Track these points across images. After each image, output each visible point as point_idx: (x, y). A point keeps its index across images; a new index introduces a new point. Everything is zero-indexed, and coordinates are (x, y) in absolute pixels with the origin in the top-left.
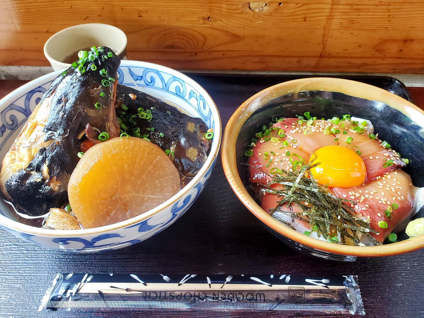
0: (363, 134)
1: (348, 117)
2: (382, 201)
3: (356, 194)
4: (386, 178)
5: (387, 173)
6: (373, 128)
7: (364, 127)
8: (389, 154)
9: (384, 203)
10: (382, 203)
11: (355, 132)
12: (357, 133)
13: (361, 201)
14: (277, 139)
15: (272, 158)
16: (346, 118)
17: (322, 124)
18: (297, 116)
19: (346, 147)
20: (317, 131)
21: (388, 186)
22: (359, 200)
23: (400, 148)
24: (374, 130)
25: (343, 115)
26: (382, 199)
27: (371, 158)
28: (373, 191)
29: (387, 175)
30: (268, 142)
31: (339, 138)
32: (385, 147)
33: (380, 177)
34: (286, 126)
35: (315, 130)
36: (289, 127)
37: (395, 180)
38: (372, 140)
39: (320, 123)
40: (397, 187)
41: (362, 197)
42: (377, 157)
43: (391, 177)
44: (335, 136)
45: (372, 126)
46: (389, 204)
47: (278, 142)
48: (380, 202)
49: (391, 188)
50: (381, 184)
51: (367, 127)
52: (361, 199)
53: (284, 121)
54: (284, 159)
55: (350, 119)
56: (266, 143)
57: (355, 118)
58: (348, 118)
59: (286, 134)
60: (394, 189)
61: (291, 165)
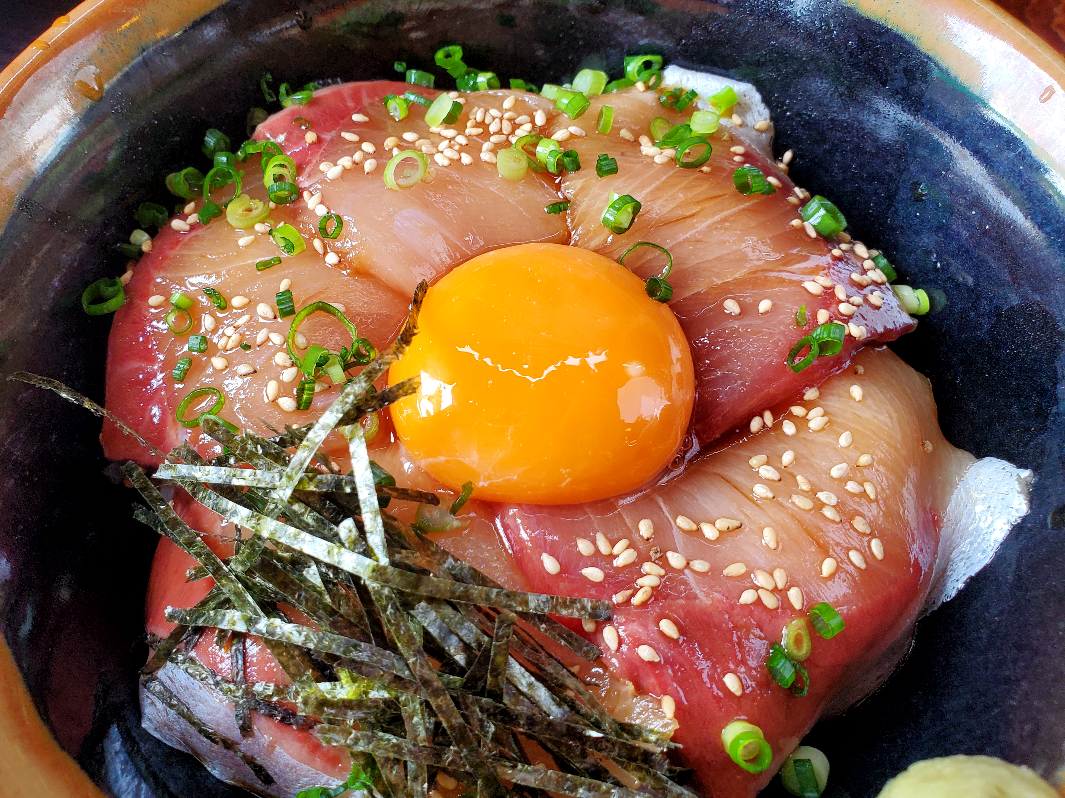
0: (705, 169)
1: (647, 65)
2: (757, 588)
3: (616, 551)
4: (801, 422)
5: (811, 394)
6: (771, 124)
7: (724, 121)
8: (828, 283)
9: (770, 601)
10: (759, 601)
11: (665, 160)
12: (673, 160)
13: (637, 600)
14: (258, 206)
15: (207, 322)
16: (639, 72)
17: (501, 119)
18: (399, 67)
19: (601, 251)
20: (466, 159)
21: (803, 484)
22: (630, 592)
23: (893, 229)
24: (772, 133)
25: (628, 59)
26: (761, 579)
27: (731, 306)
28: (719, 524)
29: (809, 406)
30: (214, 225)
31: (575, 196)
32: (813, 234)
33: (768, 417)
34: (310, 137)
35: (456, 157)
36: (327, 137)
37: (844, 440)
38: (750, 198)
39: (494, 112)
40: (851, 487)
41: (647, 567)
42: (764, 305)
43: (829, 421)
44: (558, 187)
45: (766, 112)
46: (797, 605)
47: (259, 227)
48: (747, 597)
49: (822, 496)
50: (767, 472)
51: (736, 119)
52: (640, 581)
53: (313, 102)
54: (261, 336)
55: (660, 78)
56: (199, 232)
57: (682, 70)
58: (646, 74)
59: (304, 182)
60: (833, 500)
61: (288, 375)
